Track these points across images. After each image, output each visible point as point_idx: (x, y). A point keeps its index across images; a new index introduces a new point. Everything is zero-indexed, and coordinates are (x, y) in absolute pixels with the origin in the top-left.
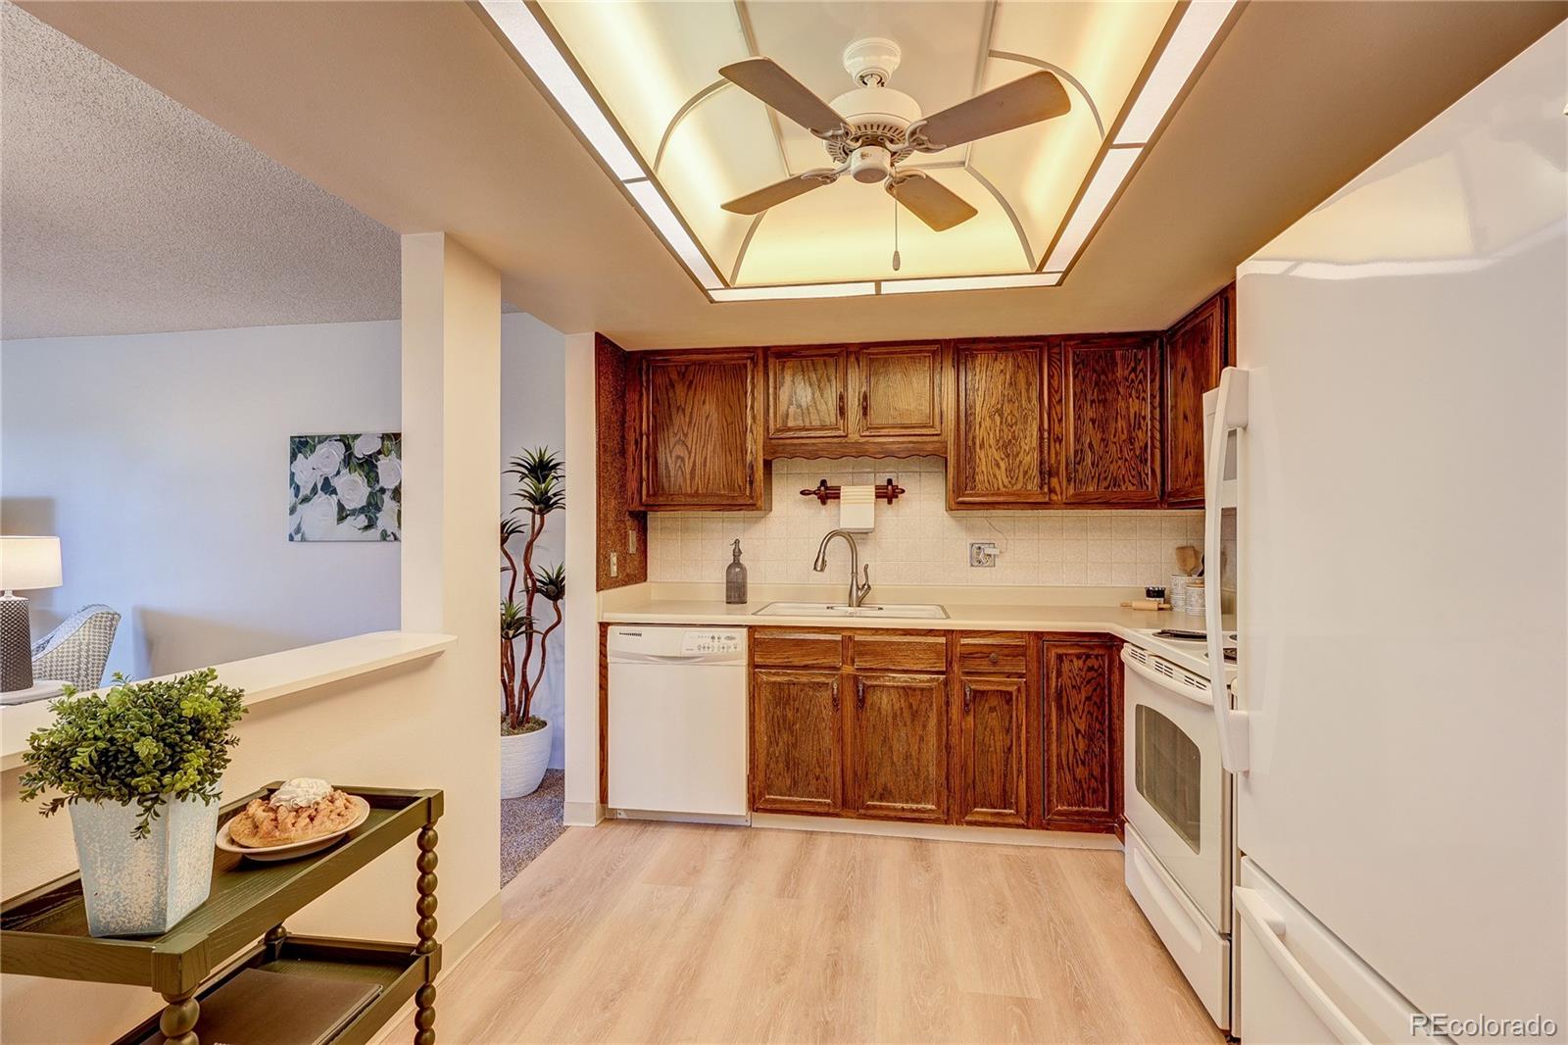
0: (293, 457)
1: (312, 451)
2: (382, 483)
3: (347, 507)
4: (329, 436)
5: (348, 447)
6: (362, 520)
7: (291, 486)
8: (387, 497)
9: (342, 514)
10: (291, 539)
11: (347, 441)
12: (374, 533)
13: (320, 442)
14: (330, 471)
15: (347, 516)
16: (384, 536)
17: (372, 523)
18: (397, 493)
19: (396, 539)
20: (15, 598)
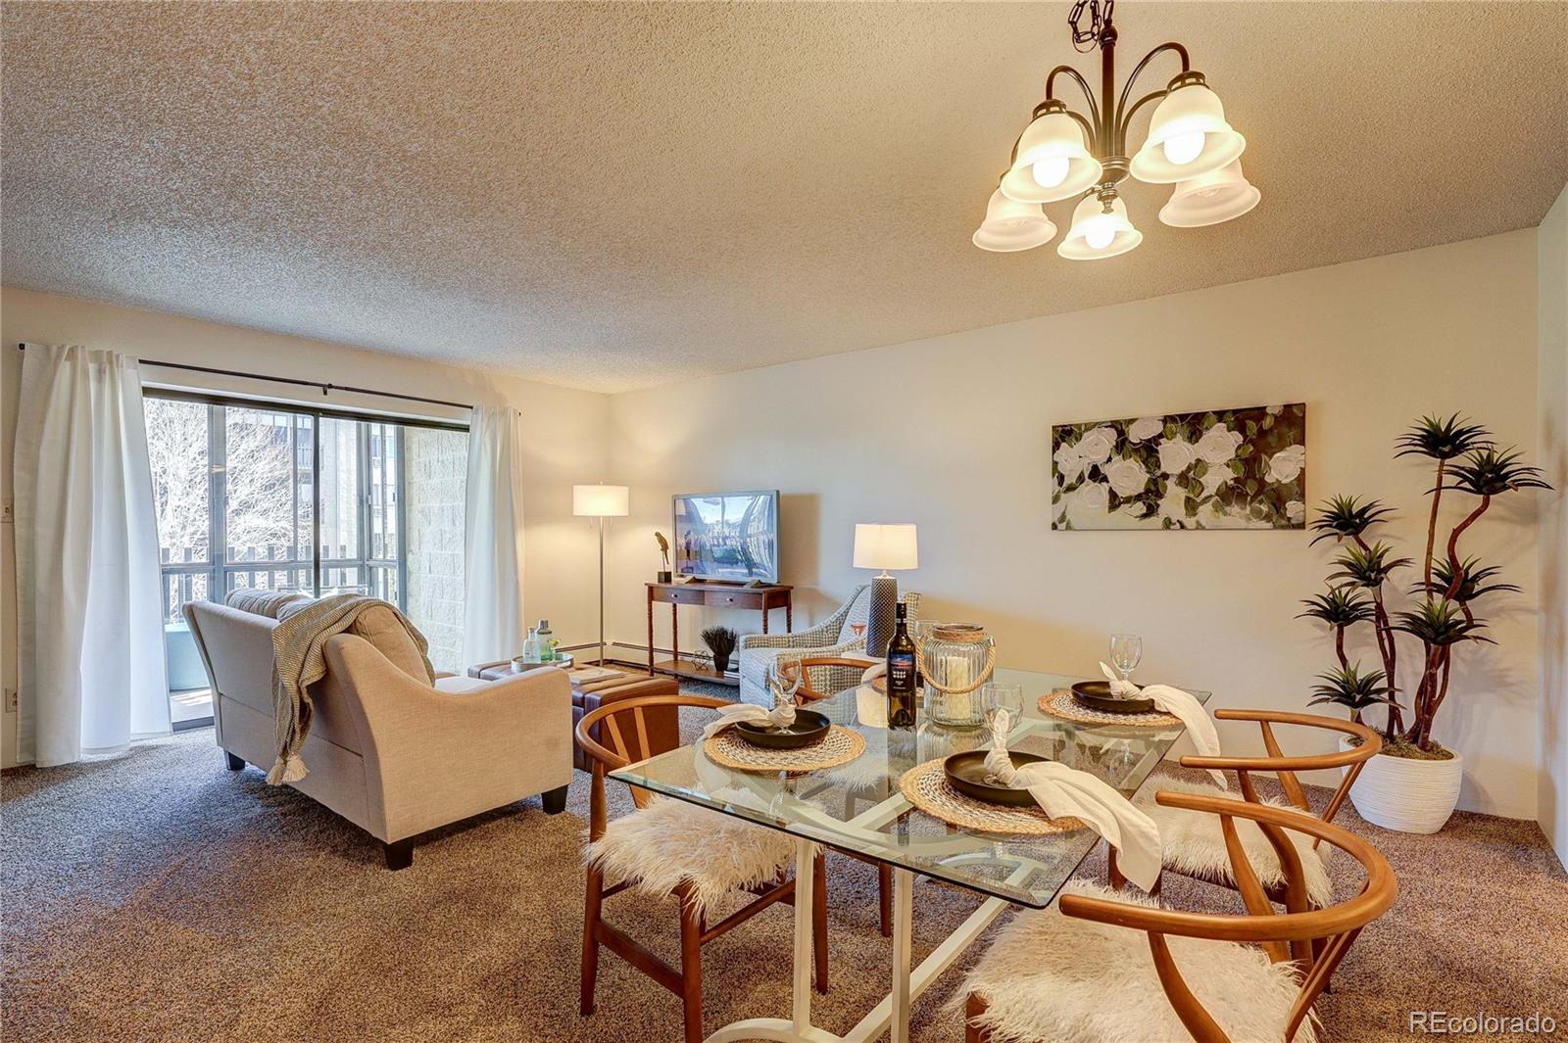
0: (1056, 446)
1: (1078, 440)
2: (1164, 468)
3: (1120, 495)
4: (1096, 424)
5: (1121, 433)
6: (1140, 508)
7: (1053, 476)
8: (1170, 483)
9: (1115, 501)
10: (1054, 527)
11: (1119, 427)
12: (1156, 521)
13: (1087, 430)
14: (1100, 459)
15: (1120, 504)
16: (1168, 524)
17: (1151, 511)
18: (1183, 479)
19: (1182, 527)
20: (888, 577)
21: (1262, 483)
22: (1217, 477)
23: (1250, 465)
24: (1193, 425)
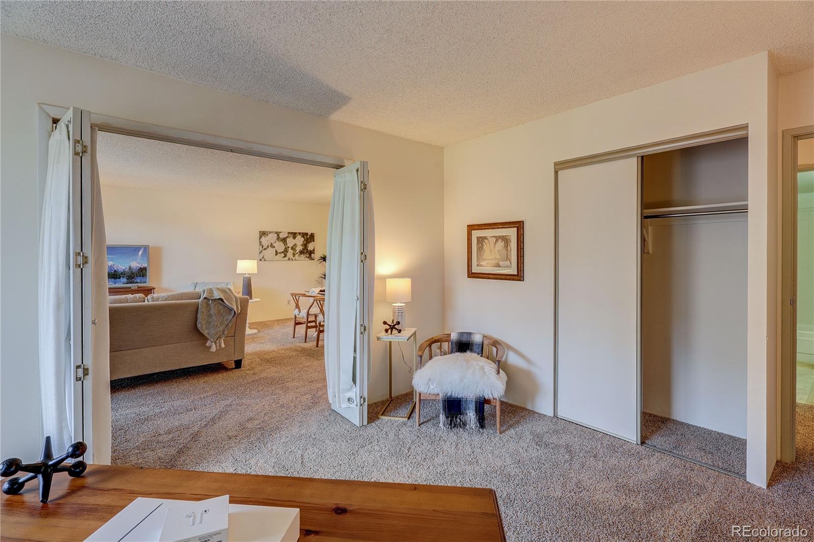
0: (260, 237)
1: (267, 236)
2: (288, 245)
3: (278, 251)
4: (272, 232)
6: (283, 255)
7: (260, 245)
8: (290, 249)
9: (277, 253)
10: (261, 260)
11: (278, 233)
12: (286, 258)
13: (270, 233)
14: (273, 242)
16: (289, 259)
17: (285, 256)
18: (292, 248)
19: (292, 260)
20: (248, 276)
21: (307, 250)
22: (299, 248)
23: (305, 246)
24: (294, 235)
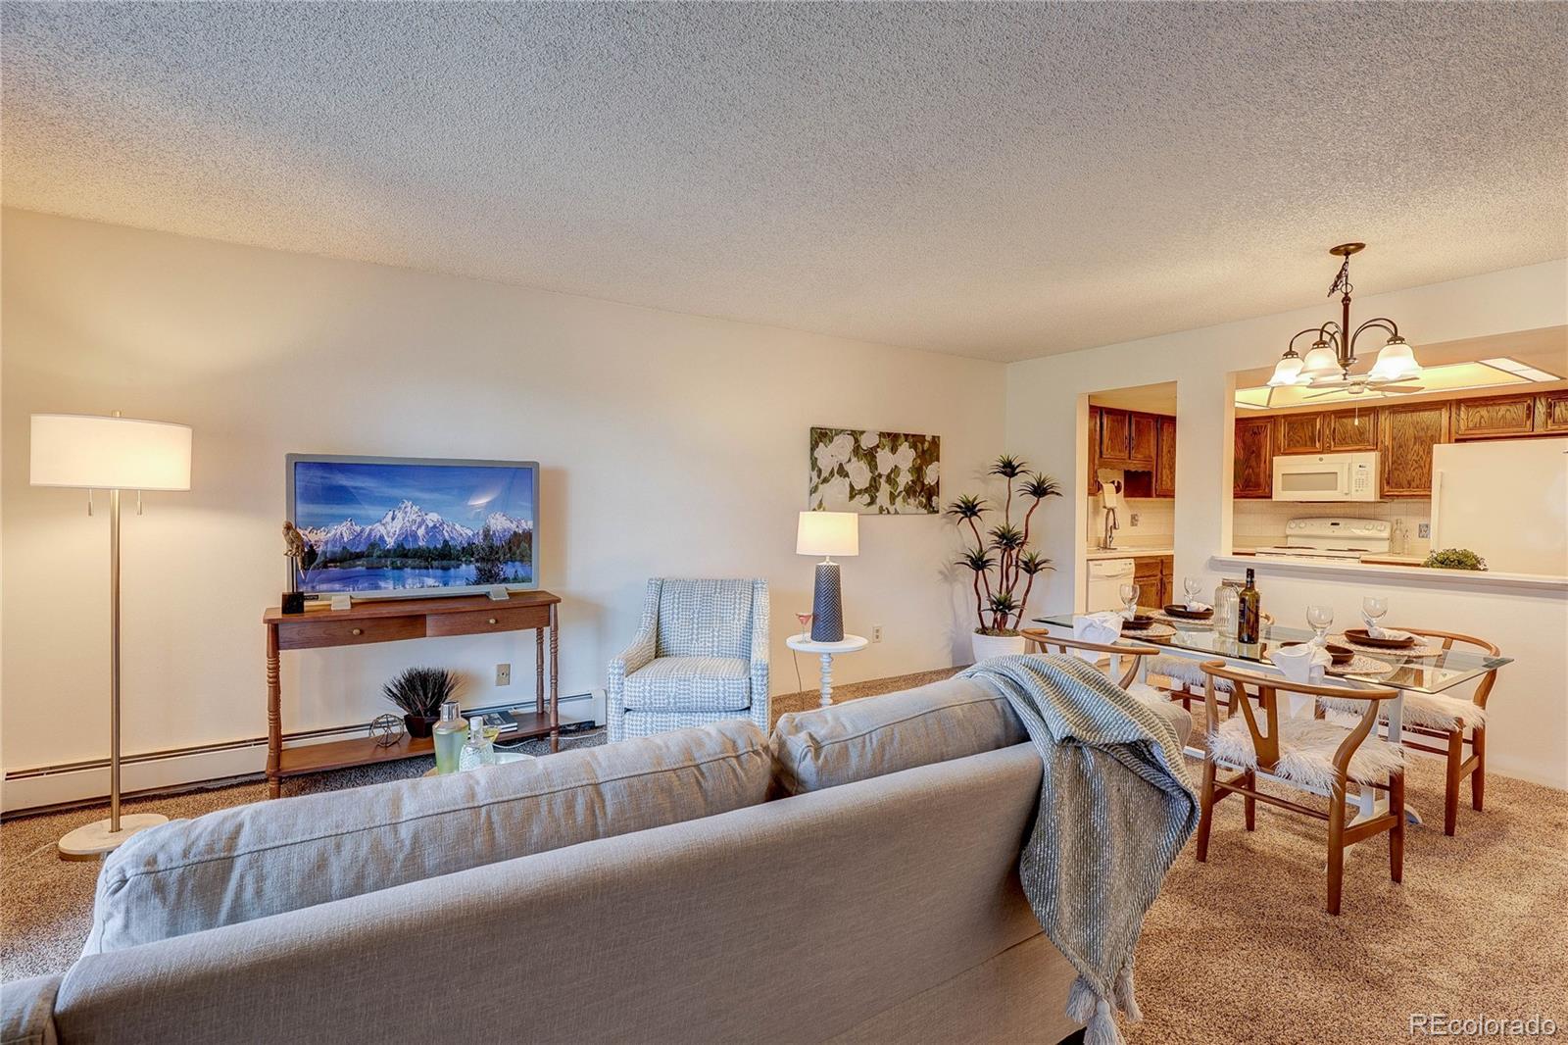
0: (814, 447)
1: (831, 441)
2: (879, 470)
3: (855, 487)
4: (842, 431)
5: (857, 441)
6: (866, 498)
7: (813, 469)
8: (883, 480)
9: (853, 493)
11: (855, 434)
12: (875, 508)
13: (836, 434)
14: (844, 459)
15: (855, 495)
16: (881, 511)
17: (872, 502)
19: (889, 512)
20: (831, 564)
21: (923, 484)
22: (905, 479)
23: (918, 471)
24: (893, 439)
